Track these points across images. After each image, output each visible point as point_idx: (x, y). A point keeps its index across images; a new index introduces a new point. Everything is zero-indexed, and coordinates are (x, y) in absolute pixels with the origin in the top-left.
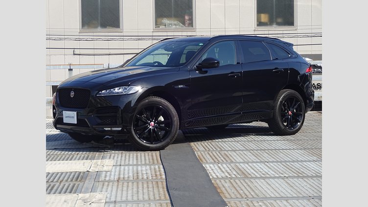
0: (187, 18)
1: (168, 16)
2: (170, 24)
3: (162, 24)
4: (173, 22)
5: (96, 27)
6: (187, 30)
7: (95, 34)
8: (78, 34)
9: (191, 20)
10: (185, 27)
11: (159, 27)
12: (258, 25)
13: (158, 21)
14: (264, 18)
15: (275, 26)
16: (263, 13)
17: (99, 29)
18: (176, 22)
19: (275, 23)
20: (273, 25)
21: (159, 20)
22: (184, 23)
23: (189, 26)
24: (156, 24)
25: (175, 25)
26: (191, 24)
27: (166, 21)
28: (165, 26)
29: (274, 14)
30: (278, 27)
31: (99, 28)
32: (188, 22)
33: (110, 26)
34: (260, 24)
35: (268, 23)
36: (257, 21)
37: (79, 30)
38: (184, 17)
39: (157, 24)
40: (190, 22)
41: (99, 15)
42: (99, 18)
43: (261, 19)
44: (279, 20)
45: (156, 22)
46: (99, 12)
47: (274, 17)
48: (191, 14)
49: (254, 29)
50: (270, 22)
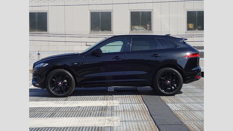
0: (148, 26)
1: (138, 25)
2: (139, 29)
3: (134, 29)
4: (140, 28)
5: (99, 30)
6: (148, 33)
7: (98, 34)
8: (88, 34)
9: (150, 27)
10: (147, 31)
11: (133, 31)
12: (187, 30)
14: (191, 26)
15: (197, 30)
16: (190, 23)
18: (142, 28)
19: (197, 29)
21: (133, 27)
22: (146, 29)
24: (131, 29)
25: (142, 29)
26: (150, 29)
27: (136, 27)
28: (136, 30)
29: (197, 24)
30: (199, 31)
31: (100, 31)
32: (149, 28)
33: (106, 30)
34: (189, 29)
35: (193, 29)
36: (187, 28)
37: (89, 32)
40: (150, 28)
41: (100, 24)
42: (100, 25)
43: (189, 27)
44: (200, 27)
45: (131, 28)
46: (100, 22)
47: (197, 25)
48: (150, 24)
49: (185, 32)
50: (195, 28)
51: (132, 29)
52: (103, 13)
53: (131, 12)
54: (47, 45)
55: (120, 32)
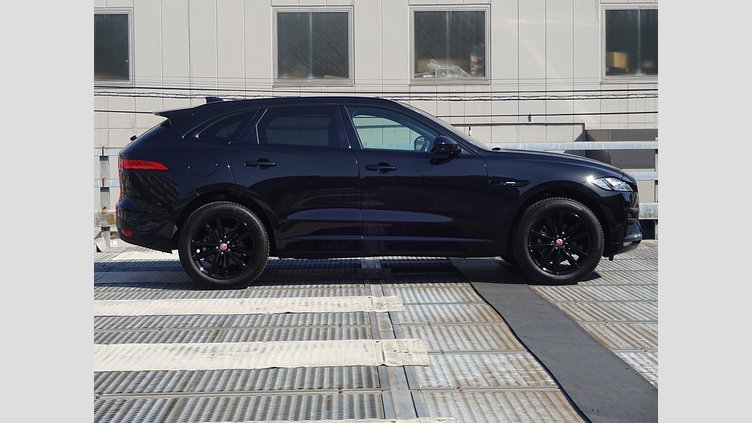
0: (473, 59)
1: (440, 56)
2: (442, 71)
3: (426, 70)
4: (448, 67)
5: (305, 76)
6: (476, 82)
7: (302, 89)
8: (270, 88)
9: (482, 62)
10: (470, 77)
11: (422, 76)
12: (607, 74)
13: (420, 64)
14: (619, 59)
15: (639, 74)
16: (618, 51)
17: (311, 79)
18: (453, 67)
19: (639, 71)
20: (636, 72)
21: (422, 63)
22: (468, 69)
23: (477, 75)
24: (416, 72)
25: (452, 72)
26: (482, 71)
27: (434, 65)
28: (434, 74)
29: (639, 52)
30: (645, 76)
31: (311, 77)
32: (476, 66)
33: (330, 74)
34: (611, 70)
35: (627, 70)
36: (607, 66)
37: (272, 81)
38: (469, 58)
39: (418, 71)
40: (480, 67)
41: (311, 53)
42: (311, 59)
43: (613, 63)
44: (648, 64)
45: (416, 66)
46: (311, 48)
47: (639, 57)
48: (481, 53)
49: (600, 80)
50: (631, 68)
51: (419, 70)
52: (319, 17)
53: (417, 14)
54: (130, 126)
55: (378, 82)
